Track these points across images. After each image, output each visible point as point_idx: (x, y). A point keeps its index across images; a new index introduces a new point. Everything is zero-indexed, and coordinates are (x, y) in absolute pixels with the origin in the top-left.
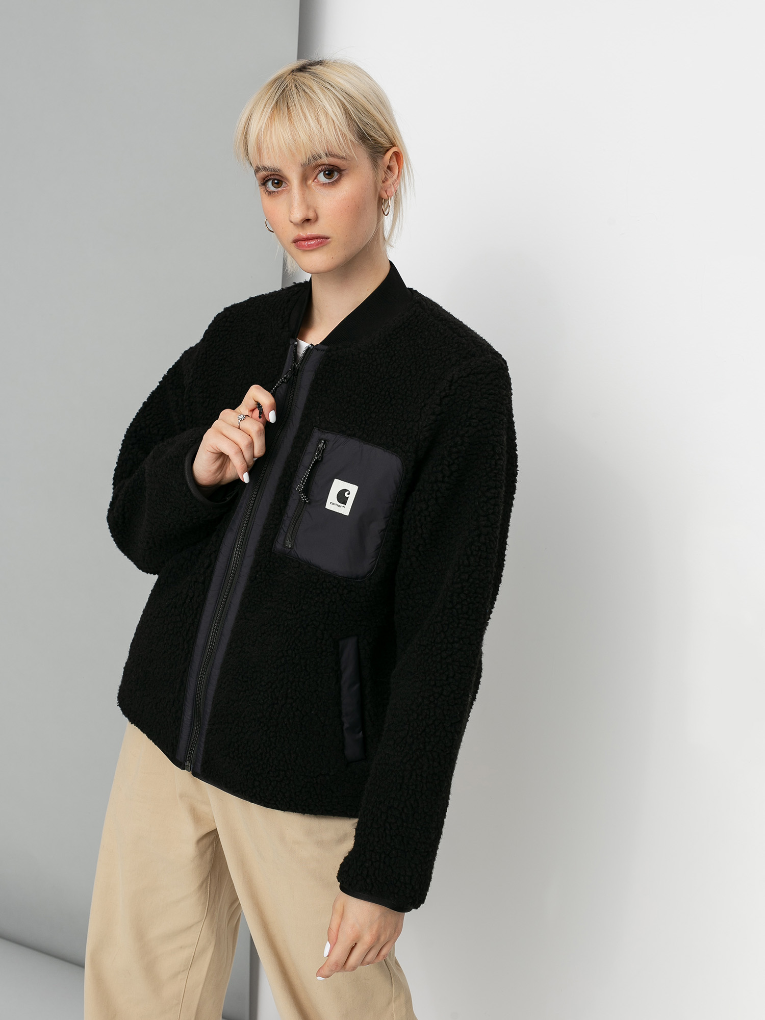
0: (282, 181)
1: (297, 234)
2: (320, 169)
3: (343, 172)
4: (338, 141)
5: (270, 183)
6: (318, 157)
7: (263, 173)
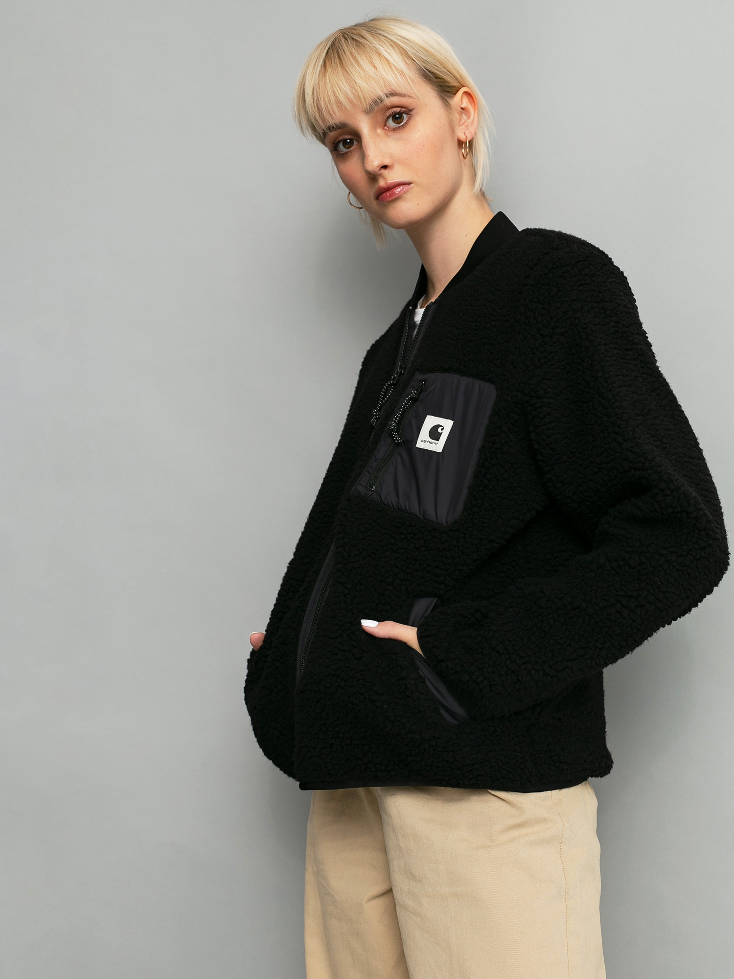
2: (388, 115)
4: (396, 79)
5: (341, 146)
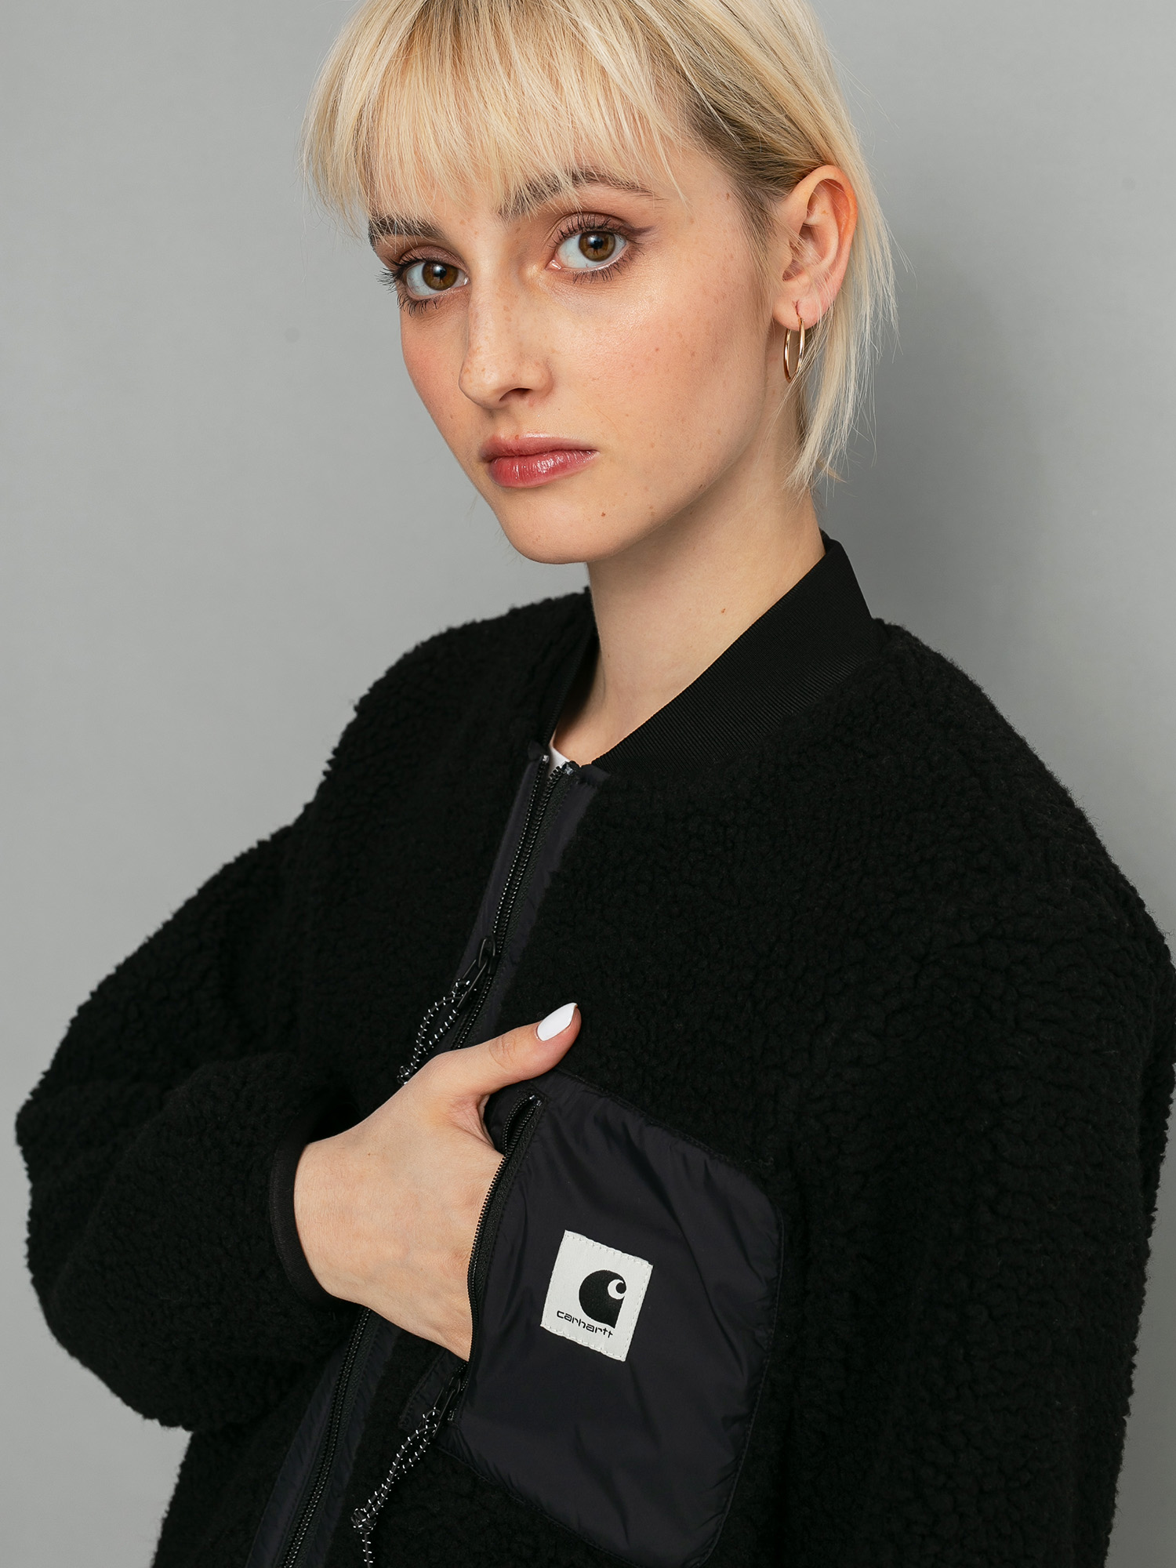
0: (456, 270)
1: (489, 435)
3: (640, 239)
6: (547, 190)
7: (393, 242)
